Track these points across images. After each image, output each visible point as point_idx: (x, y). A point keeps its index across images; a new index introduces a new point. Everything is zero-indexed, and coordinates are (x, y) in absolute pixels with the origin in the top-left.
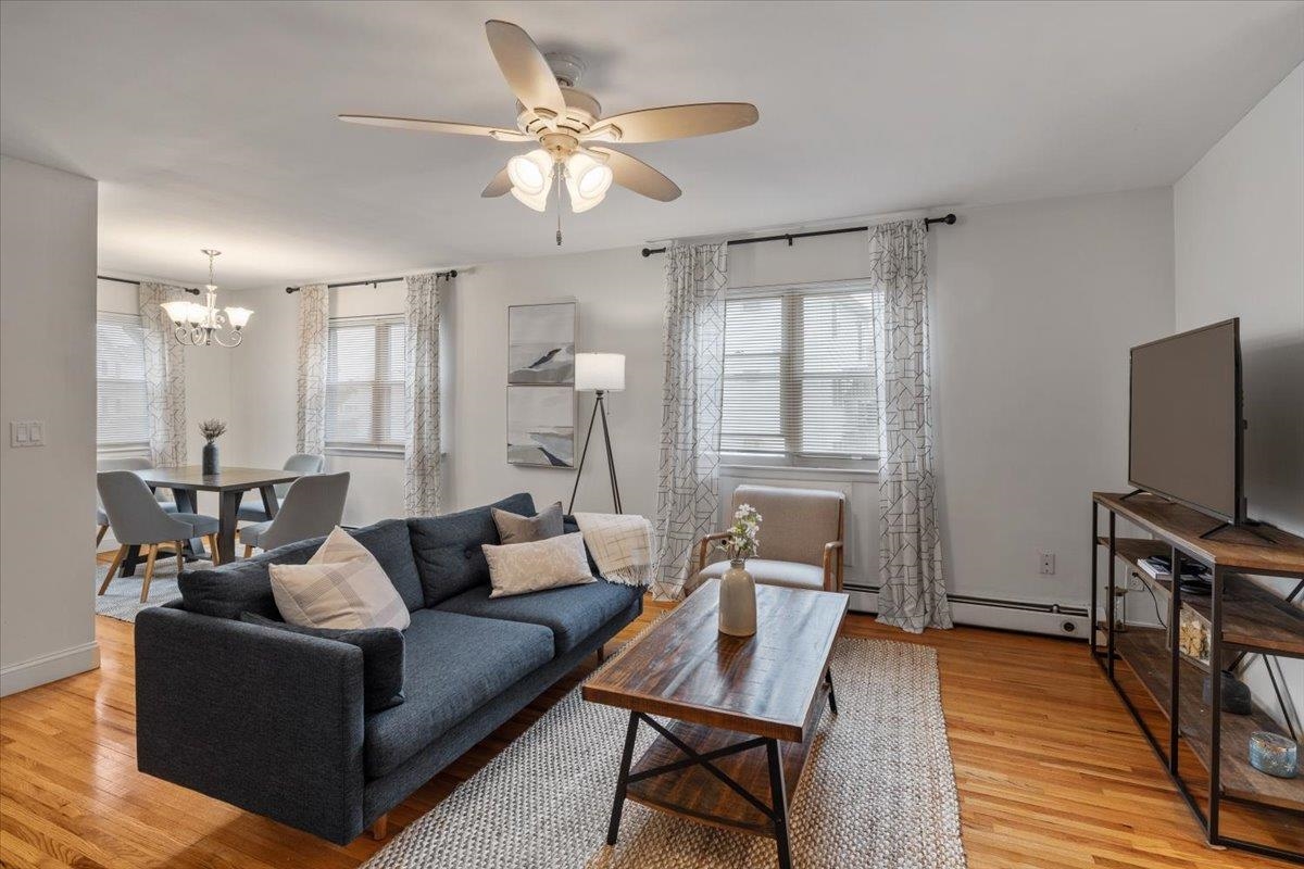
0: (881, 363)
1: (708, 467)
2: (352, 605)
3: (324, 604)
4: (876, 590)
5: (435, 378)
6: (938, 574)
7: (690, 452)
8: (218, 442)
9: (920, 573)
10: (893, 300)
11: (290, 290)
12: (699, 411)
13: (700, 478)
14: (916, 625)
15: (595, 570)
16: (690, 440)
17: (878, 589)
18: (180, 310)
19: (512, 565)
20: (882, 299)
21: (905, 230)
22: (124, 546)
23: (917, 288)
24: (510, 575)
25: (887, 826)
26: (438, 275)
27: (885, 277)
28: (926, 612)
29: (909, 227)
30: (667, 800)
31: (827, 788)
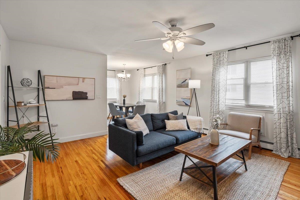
0: (275, 79)
1: (222, 107)
2: (138, 127)
3: (133, 126)
4: (273, 144)
5: (162, 86)
6: (295, 142)
7: (217, 103)
8: (125, 98)
9: (288, 141)
10: (279, 61)
11: (138, 70)
12: (220, 93)
13: (220, 110)
14: (286, 155)
15: (189, 128)
16: (218, 100)
17: (273, 143)
18: (120, 75)
19: (170, 125)
20: (275, 61)
21: (283, 41)
22: (112, 116)
23: (287, 57)
24: (170, 126)
25: (249, 197)
26: (163, 65)
27: (276, 55)
28: (290, 152)
29: (285, 40)
30: (191, 174)
31: (236, 185)
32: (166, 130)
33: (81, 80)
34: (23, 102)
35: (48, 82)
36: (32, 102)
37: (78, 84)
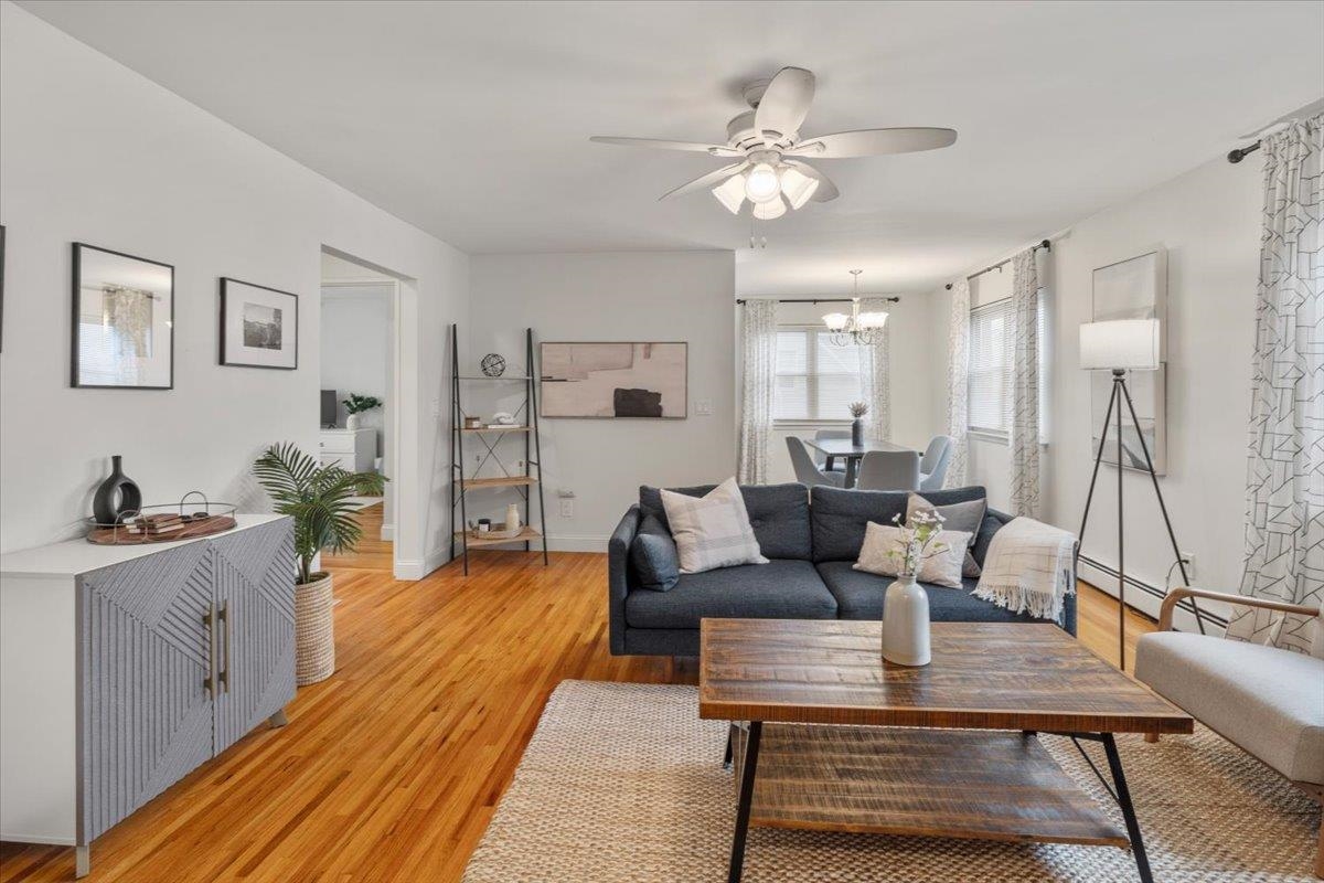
7: (1291, 466)
11: (948, 287)
16: (1290, 446)
19: (875, 545)
24: (869, 553)
26: (1034, 249)
32: (856, 566)
33: (640, 350)
34: (477, 419)
35: (551, 361)
36: (502, 420)
37: (630, 366)
